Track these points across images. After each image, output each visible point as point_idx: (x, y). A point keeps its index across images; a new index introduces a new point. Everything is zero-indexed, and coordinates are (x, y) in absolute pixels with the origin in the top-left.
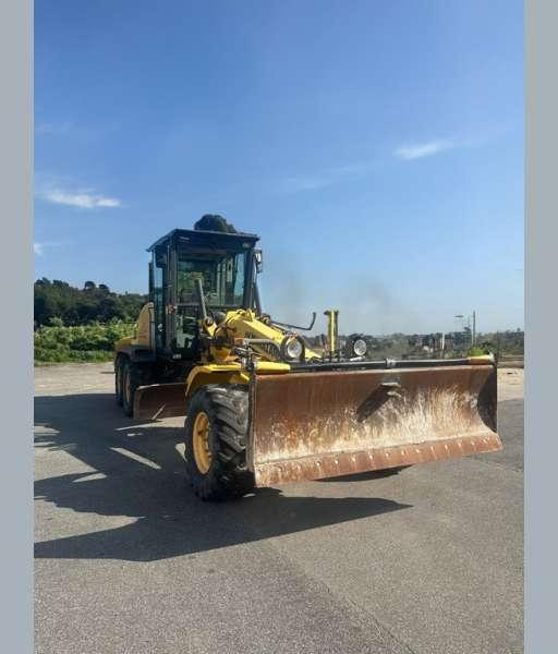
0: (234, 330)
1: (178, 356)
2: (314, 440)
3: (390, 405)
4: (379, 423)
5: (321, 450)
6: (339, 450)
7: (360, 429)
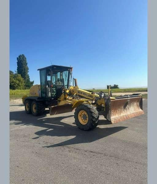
0: (73, 91)
1: (53, 99)
2: (118, 114)
3: (128, 106)
4: (126, 110)
5: (120, 116)
6: (122, 115)
7: (124, 111)
